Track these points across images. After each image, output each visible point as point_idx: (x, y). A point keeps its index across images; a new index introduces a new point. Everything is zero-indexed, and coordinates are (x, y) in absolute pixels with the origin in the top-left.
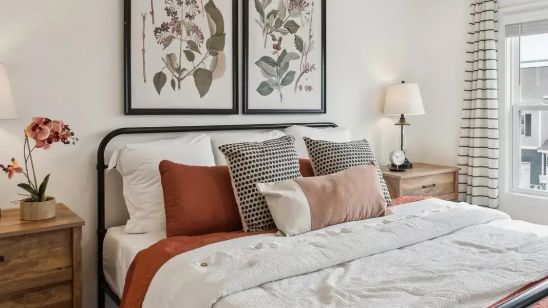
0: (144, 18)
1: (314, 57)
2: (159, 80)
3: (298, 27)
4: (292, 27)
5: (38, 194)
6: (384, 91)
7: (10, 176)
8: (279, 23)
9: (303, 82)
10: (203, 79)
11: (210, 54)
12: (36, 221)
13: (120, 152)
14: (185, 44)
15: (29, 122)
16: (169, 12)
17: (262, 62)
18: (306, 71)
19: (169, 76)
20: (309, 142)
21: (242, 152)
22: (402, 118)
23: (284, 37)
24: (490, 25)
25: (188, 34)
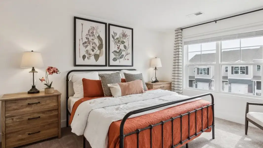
0: (80, 40)
1: (130, 51)
2: (84, 57)
3: (125, 42)
4: (123, 42)
5: (50, 87)
6: (151, 60)
7: (42, 82)
8: (119, 41)
9: (126, 58)
10: (97, 57)
11: (99, 50)
12: (49, 93)
13: (72, 76)
14: (91, 47)
15: (47, 68)
16: (87, 38)
17: (114, 52)
18: (127, 55)
19: (87, 56)
20: (125, 74)
21: (104, 76)
22: (156, 68)
23: (120, 45)
24: (180, 42)
25: (92, 44)
